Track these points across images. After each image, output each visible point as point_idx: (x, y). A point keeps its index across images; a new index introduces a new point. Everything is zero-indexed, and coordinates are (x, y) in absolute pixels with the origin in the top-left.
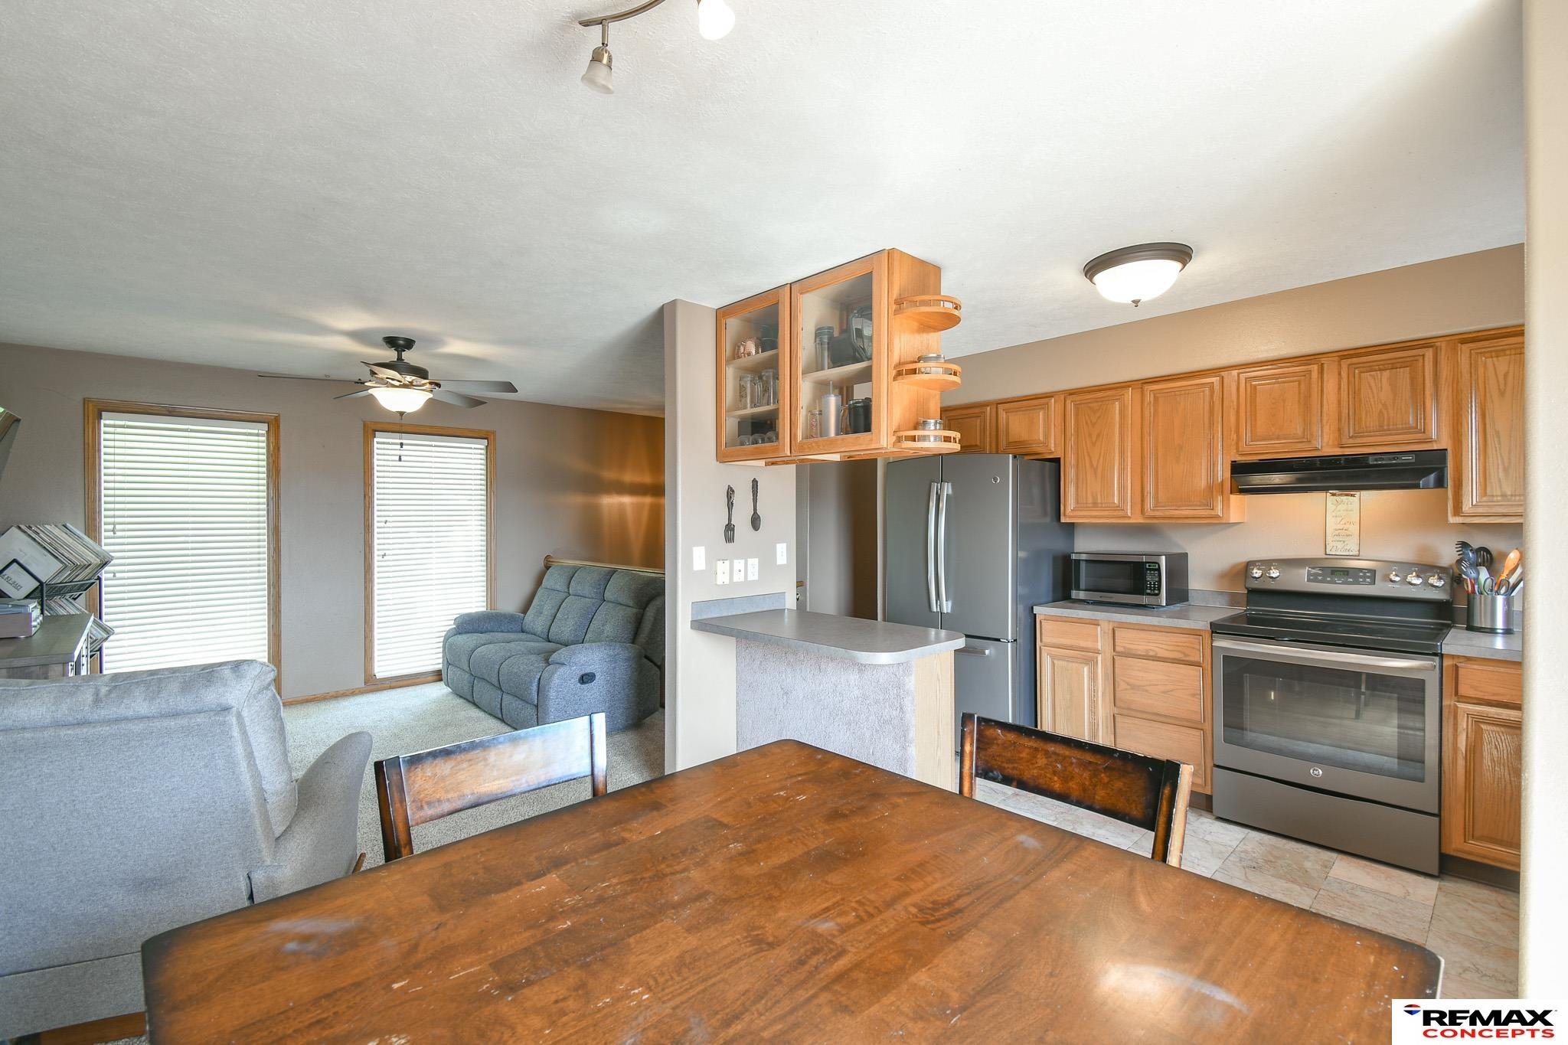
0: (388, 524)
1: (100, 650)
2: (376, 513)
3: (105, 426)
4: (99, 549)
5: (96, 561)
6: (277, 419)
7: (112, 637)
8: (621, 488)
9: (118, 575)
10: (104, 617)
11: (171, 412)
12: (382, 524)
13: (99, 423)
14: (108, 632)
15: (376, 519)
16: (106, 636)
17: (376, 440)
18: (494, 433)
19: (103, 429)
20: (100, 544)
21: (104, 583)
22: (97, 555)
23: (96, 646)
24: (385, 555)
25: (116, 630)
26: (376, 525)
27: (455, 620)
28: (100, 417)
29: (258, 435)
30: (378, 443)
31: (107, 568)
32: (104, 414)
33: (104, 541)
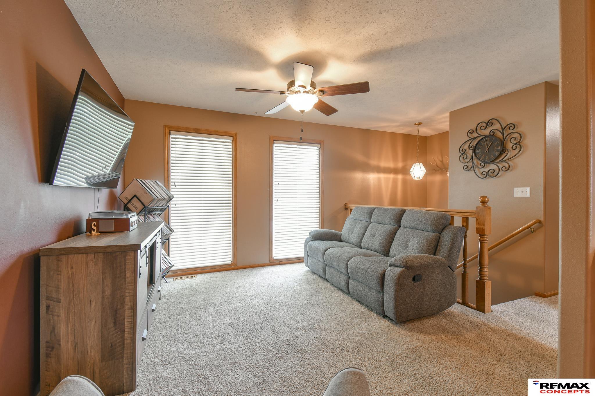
0: (279, 186)
1: (168, 239)
2: (274, 180)
3: (172, 138)
4: (169, 192)
5: (167, 197)
6: (236, 135)
7: (173, 234)
8: (379, 170)
9: (177, 206)
10: (171, 224)
11: (196, 131)
12: (277, 186)
13: (170, 136)
14: (172, 231)
15: (274, 183)
16: (171, 233)
17: (275, 145)
18: (323, 141)
19: (171, 139)
20: (170, 191)
21: (171, 209)
22: (167, 195)
23: (167, 237)
24: (278, 200)
25: (175, 230)
26: (274, 186)
27: (310, 233)
28: (170, 134)
29: (228, 142)
30: (275, 146)
31: (171, 202)
32: (171, 132)
33: (171, 190)
